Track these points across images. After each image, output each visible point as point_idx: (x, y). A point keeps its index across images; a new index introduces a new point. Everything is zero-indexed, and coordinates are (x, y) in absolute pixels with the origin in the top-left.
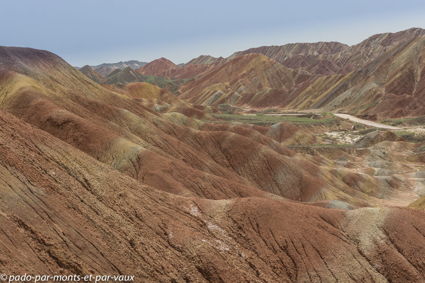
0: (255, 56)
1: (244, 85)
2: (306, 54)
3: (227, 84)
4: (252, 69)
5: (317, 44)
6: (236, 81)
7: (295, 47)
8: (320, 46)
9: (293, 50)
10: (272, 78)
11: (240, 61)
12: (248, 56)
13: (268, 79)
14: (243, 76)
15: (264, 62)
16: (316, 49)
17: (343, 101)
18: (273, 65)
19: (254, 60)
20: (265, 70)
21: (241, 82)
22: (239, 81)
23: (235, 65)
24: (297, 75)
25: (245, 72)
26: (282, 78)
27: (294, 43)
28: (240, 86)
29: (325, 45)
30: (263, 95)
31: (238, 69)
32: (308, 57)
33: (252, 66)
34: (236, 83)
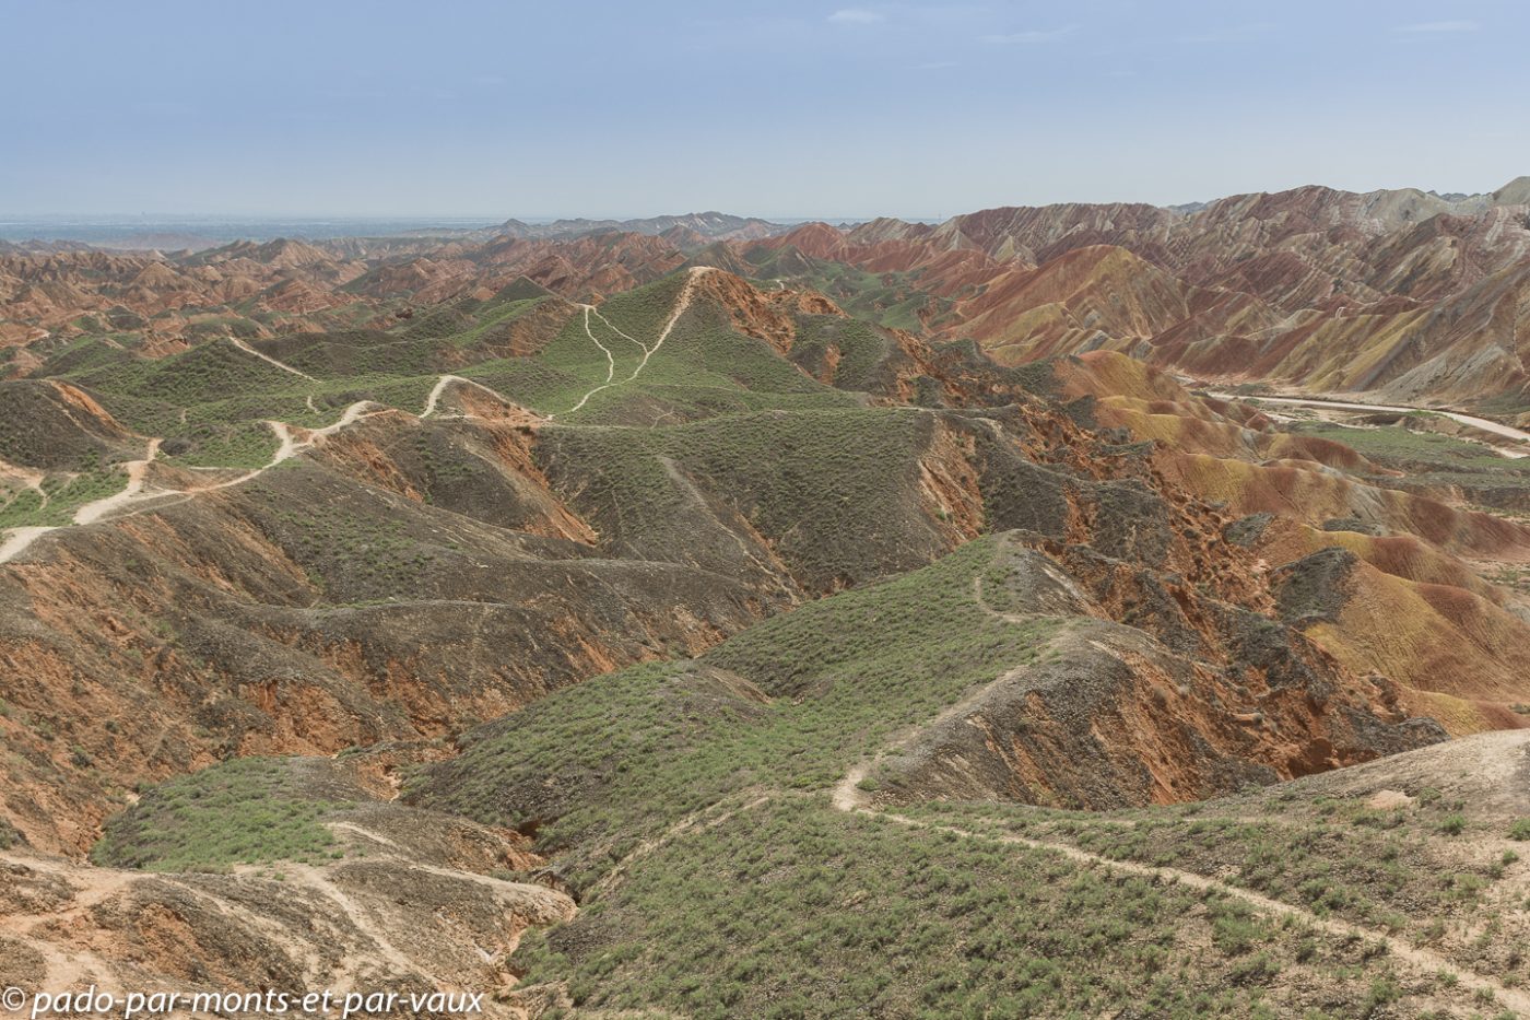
0: (1109, 251)
1: (1095, 307)
2: (1091, 226)
3: (1063, 304)
4: (1105, 278)
5: (1110, 207)
6: (1078, 299)
7: (1068, 210)
8: (1116, 211)
9: (1064, 216)
10: (1146, 296)
11: (1078, 259)
12: (1093, 250)
13: (1137, 297)
14: (1091, 290)
15: (1127, 263)
16: (1109, 216)
17: (1432, 381)
18: (1143, 269)
19: (1107, 259)
20: (1131, 280)
21: (1090, 302)
22: (1086, 301)
23: (1069, 267)
24: (1190, 291)
25: (1091, 282)
26: (1164, 297)
27: (1065, 203)
28: (1089, 311)
29: (1125, 210)
30: (1208, 350)
31: (1077, 276)
32: (1107, 233)
33: (1104, 271)
34: (1081, 305)
